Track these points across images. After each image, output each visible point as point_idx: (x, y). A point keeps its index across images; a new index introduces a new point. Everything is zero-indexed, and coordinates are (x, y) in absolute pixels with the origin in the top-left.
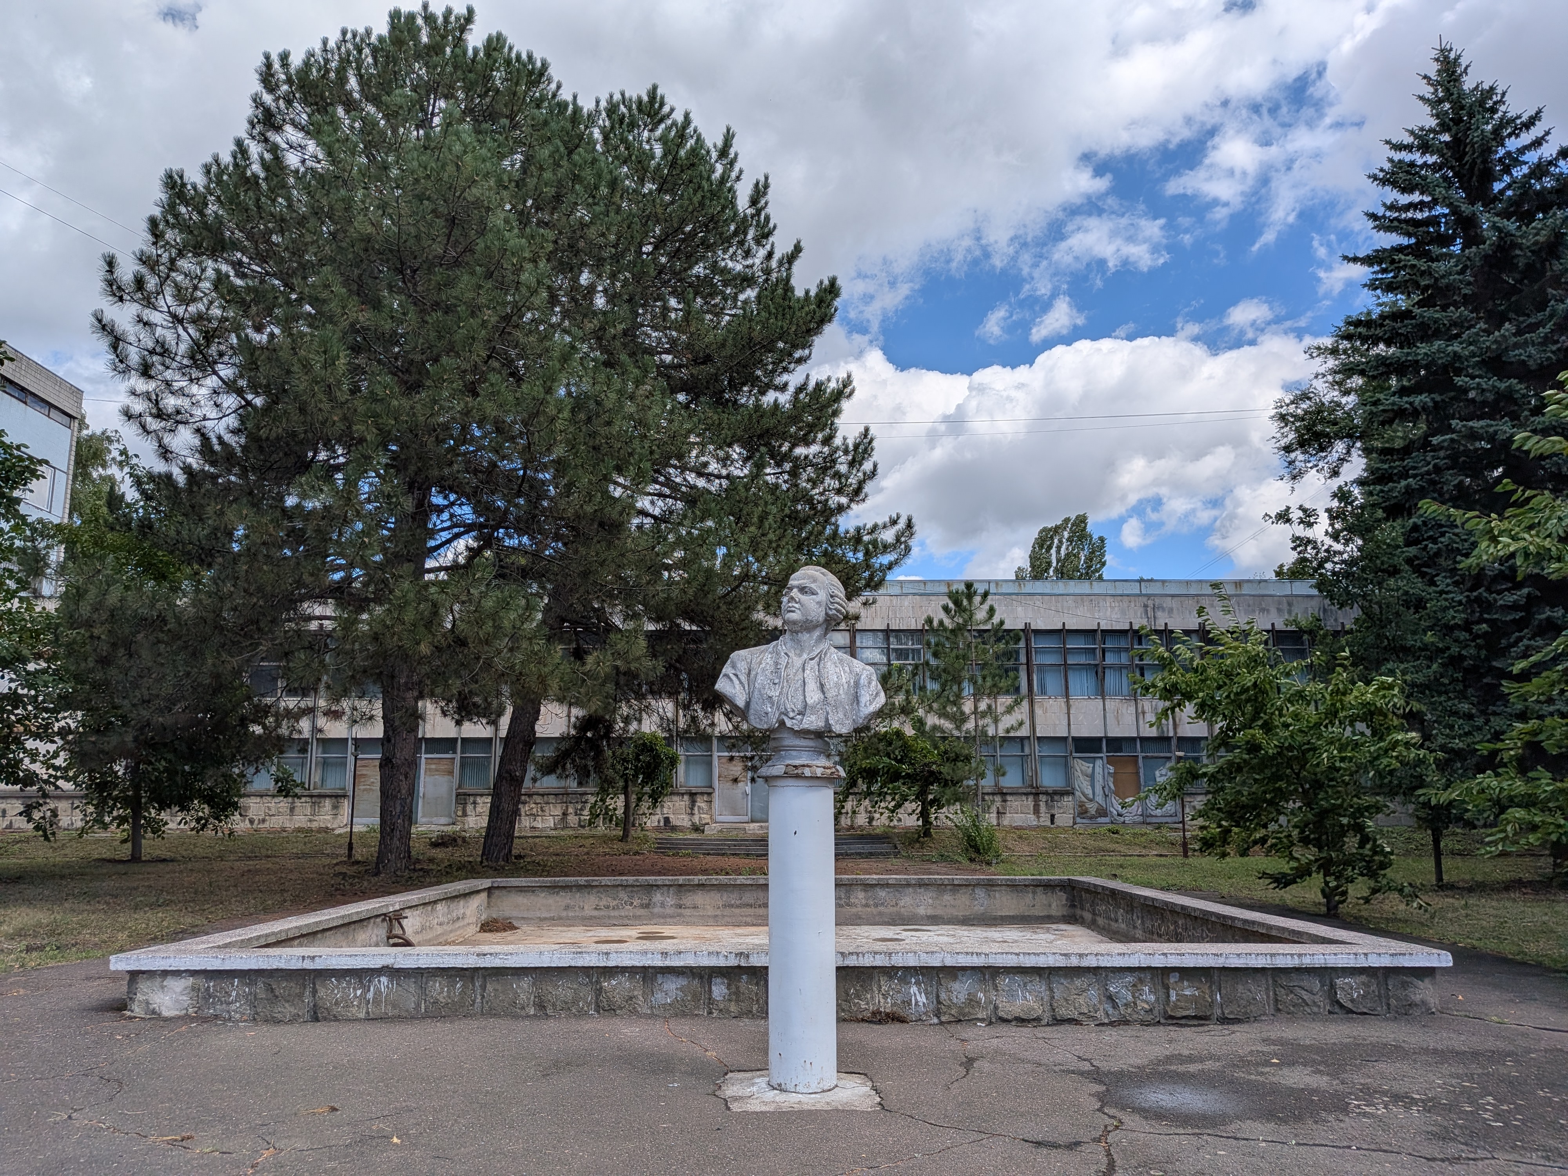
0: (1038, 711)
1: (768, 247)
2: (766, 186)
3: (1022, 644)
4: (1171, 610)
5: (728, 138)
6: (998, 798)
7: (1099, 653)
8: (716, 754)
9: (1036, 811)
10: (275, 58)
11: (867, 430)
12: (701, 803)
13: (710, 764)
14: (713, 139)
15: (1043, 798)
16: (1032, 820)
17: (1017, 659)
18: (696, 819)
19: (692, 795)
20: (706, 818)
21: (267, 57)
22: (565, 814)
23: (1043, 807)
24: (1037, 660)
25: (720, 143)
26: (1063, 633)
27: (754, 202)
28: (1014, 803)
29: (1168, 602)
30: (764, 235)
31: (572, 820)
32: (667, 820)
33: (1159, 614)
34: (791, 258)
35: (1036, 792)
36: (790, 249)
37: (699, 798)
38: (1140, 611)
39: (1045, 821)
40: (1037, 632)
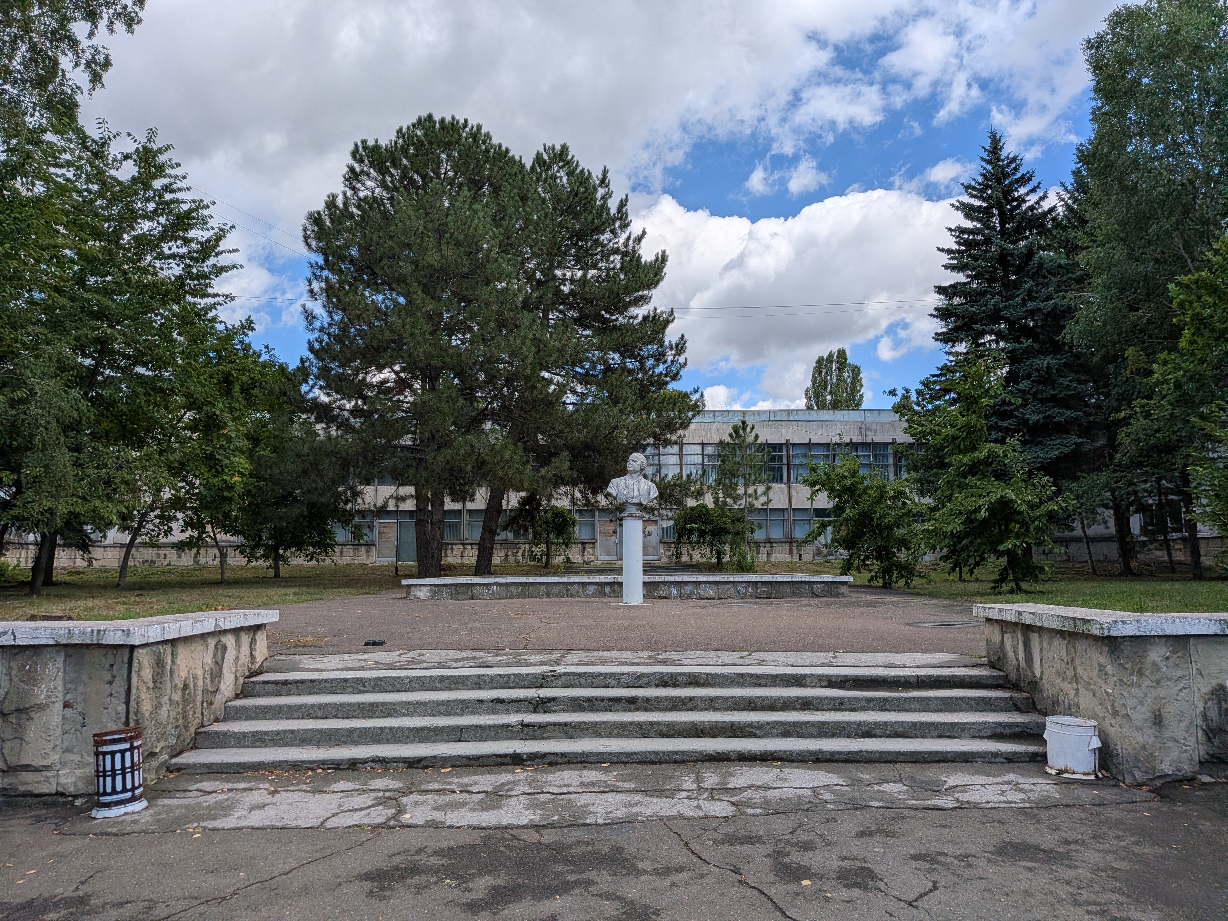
0: (793, 493)
1: (628, 233)
2: (627, 201)
3: (784, 452)
4: (876, 431)
5: (605, 172)
6: (768, 545)
7: (831, 457)
8: (597, 519)
9: (791, 552)
10: (359, 144)
11: (683, 336)
12: (588, 549)
13: (594, 525)
14: (597, 174)
15: (795, 545)
16: (788, 558)
17: (781, 461)
18: (586, 558)
19: (583, 544)
20: (592, 557)
21: (356, 145)
22: (507, 555)
23: (794, 548)
24: (795, 461)
25: (601, 177)
26: (810, 445)
27: (620, 210)
28: (777, 547)
29: (874, 426)
30: (625, 226)
31: (511, 558)
32: (568, 559)
33: (869, 433)
34: (639, 239)
35: (790, 541)
36: (640, 233)
37: (587, 546)
38: (857, 431)
39: (796, 558)
40: (794, 445)
